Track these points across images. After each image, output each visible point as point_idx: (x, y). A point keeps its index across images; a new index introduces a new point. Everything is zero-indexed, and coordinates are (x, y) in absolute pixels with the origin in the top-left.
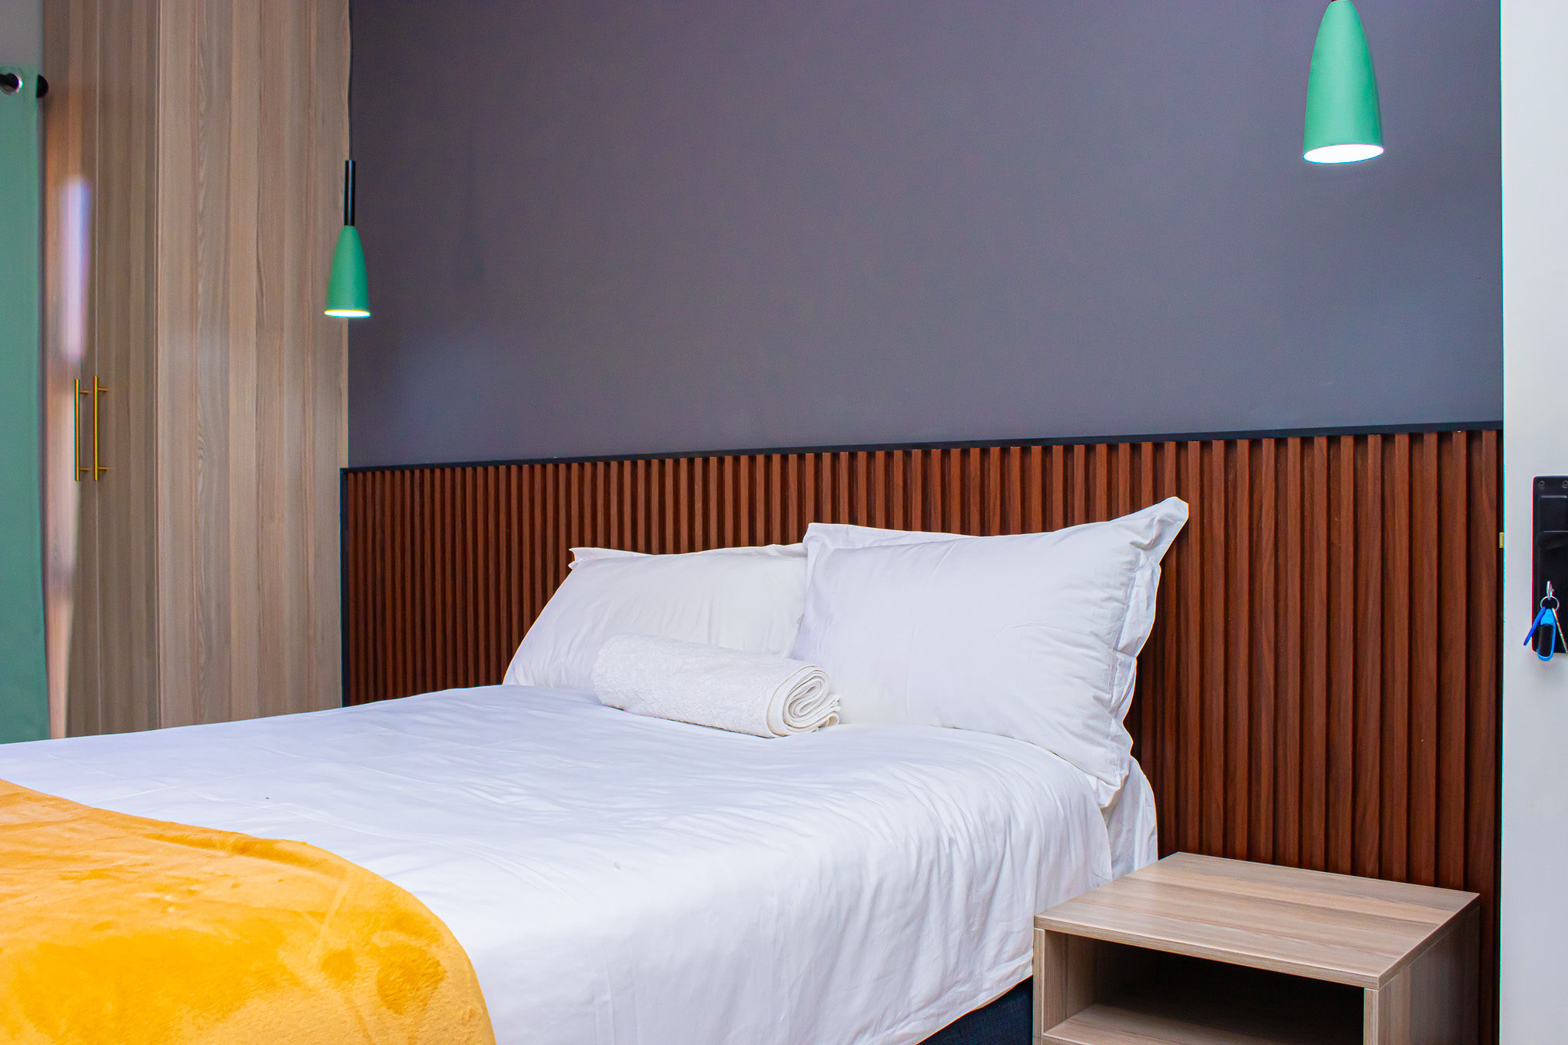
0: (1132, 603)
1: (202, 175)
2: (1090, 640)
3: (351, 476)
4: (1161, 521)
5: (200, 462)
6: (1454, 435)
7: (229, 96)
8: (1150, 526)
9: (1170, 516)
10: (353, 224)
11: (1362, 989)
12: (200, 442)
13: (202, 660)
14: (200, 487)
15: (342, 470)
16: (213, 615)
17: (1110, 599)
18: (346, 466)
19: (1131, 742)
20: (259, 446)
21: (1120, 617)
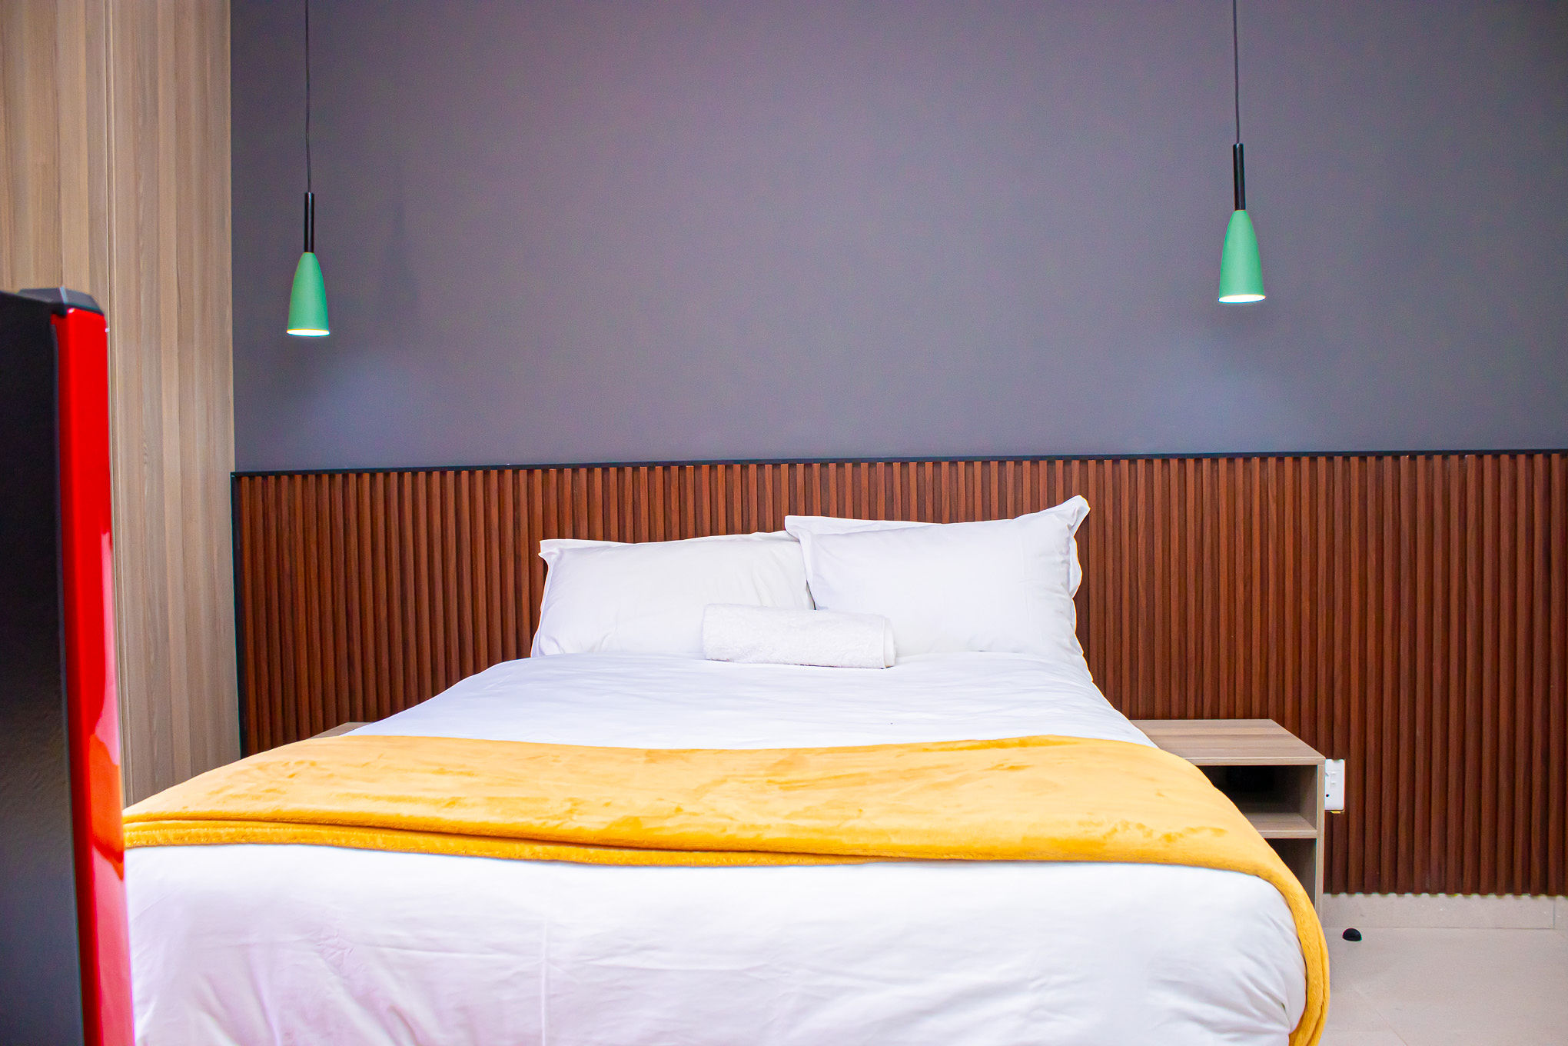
0: (1071, 564)
1: (141, 190)
2: (1061, 588)
3: (246, 480)
4: (1078, 511)
5: (146, 467)
6: (1253, 460)
7: (156, 114)
8: (1074, 514)
9: (1082, 508)
10: (312, 251)
11: (1316, 766)
12: (145, 448)
13: (152, 658)
14: (146, 493)
15: (232, 474)
16: (158, 617)
17: (1063, 562)
18: (234, 471)
19: (1083, 652)
20: (181, 452)
21: (1068, 573)
